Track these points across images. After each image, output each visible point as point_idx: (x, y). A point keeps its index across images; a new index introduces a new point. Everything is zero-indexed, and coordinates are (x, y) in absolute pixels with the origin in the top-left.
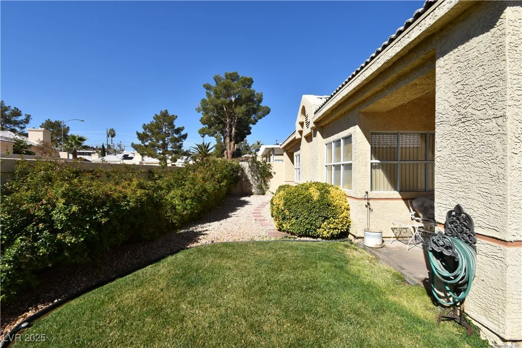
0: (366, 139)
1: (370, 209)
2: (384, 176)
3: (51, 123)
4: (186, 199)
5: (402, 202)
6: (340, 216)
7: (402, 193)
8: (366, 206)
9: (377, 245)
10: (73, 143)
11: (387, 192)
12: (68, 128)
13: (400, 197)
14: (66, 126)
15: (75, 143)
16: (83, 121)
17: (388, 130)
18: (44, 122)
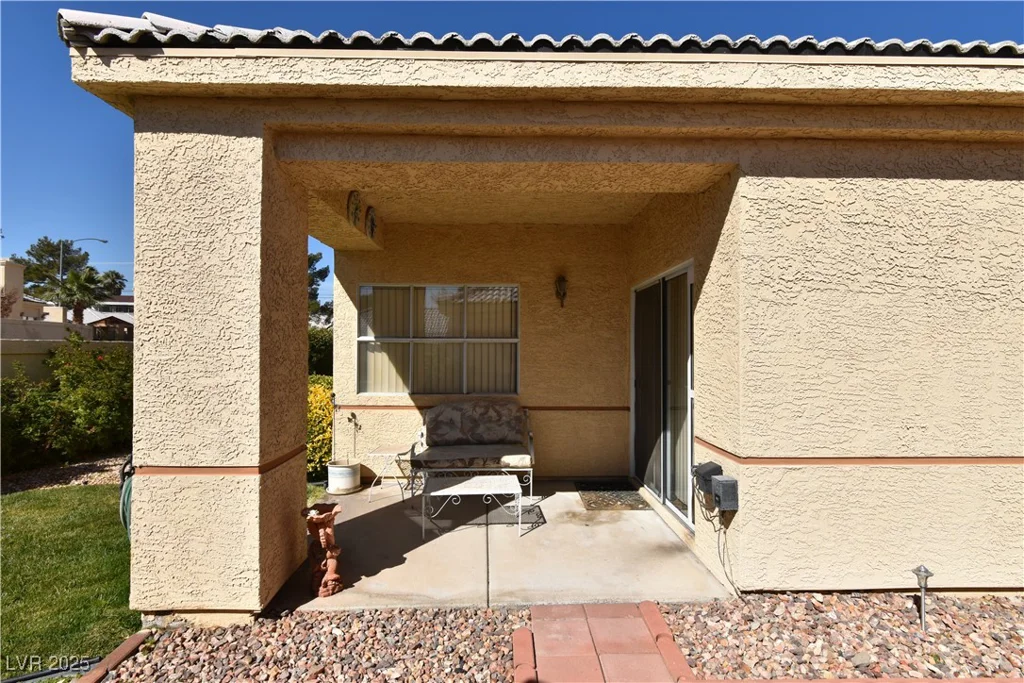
0: (348, 298)
1: (356, 425)
2: (391, 365)
3: (49, 244)
4: (98, 404)
5: (416, 412)
6: (317, 439)
7: (416, 396)
8: (350, 420)
9: (338, 489)
10: (75, 288)
11: (394, 394)
12: (87, 254)
13: (413, 404)
14: (82, 252)
15: (78, 288)
16: (106, 242)
17: (389, 282)
18: (36, 243)
